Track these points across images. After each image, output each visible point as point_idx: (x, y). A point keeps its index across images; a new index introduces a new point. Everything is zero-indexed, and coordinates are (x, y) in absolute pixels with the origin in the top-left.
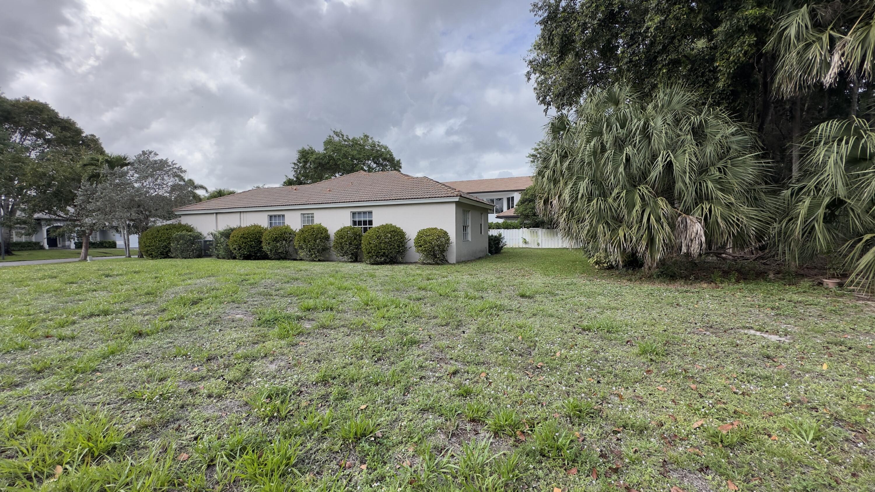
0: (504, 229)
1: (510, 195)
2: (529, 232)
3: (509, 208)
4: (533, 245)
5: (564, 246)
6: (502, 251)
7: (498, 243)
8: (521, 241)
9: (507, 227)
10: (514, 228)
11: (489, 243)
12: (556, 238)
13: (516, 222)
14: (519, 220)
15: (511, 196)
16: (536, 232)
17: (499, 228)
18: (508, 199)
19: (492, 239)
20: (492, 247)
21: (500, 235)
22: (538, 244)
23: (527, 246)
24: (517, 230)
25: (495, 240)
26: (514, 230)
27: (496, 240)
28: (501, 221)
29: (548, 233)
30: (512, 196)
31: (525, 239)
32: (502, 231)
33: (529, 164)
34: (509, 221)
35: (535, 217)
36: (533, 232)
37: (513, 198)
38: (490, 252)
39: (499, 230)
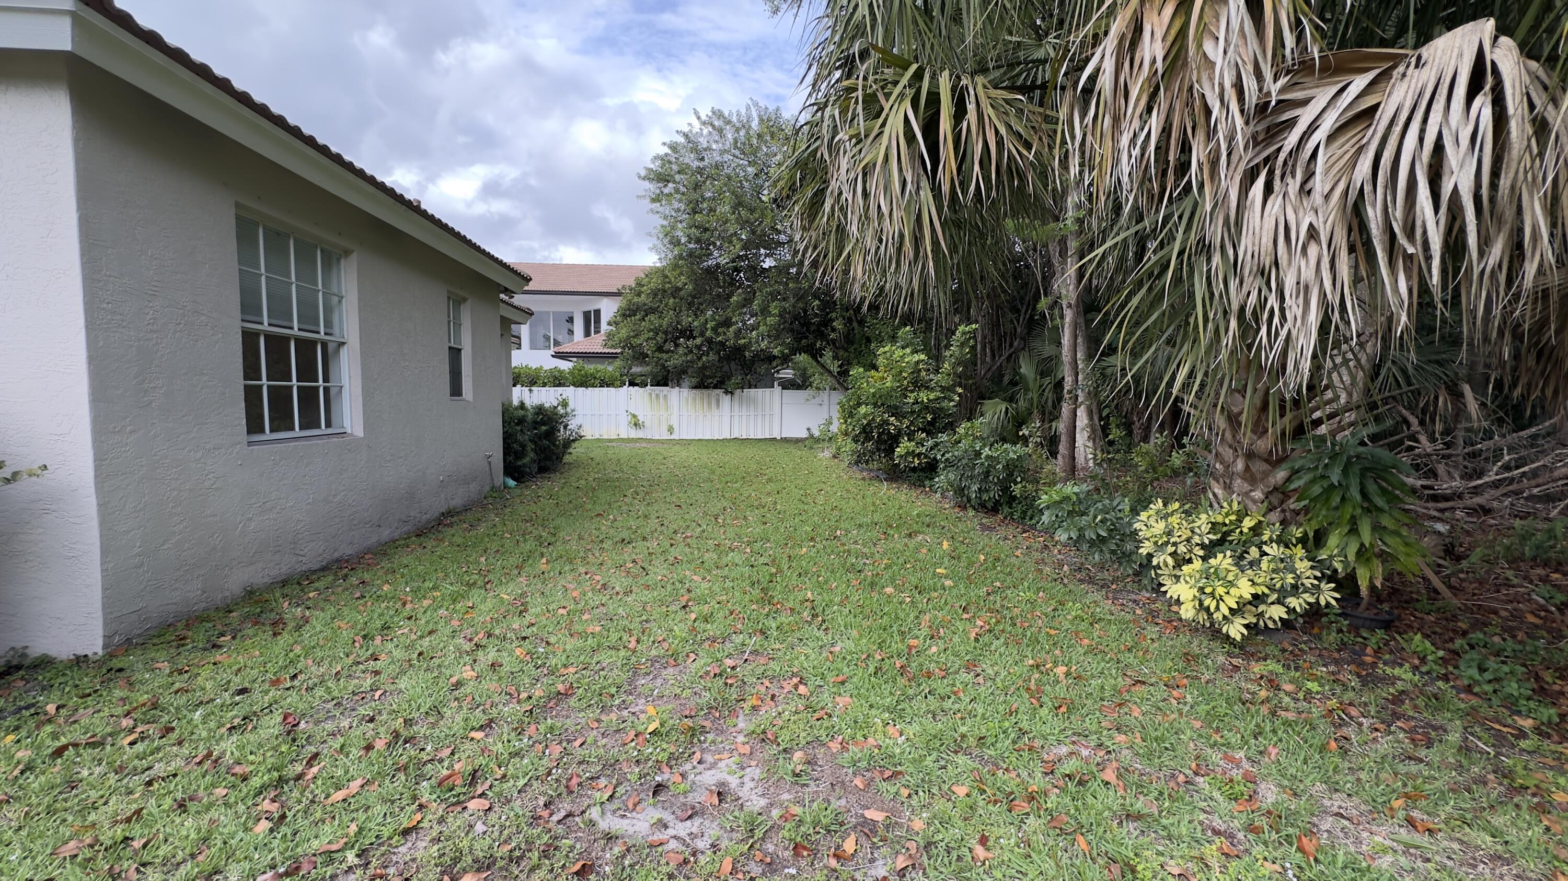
0: (575, 385)
1: (592, 304)
2: (647, 398)
3: (587, 334)
4: (656, 432)
5: (736, 435)
6: (567, 458)
7: (551, 434)
8: (625, 420)
9: (583, 381)
10: (604, 383)
11: (508, 439)
12: (715, 412)
13: (610, 368)
14: (618, 363)
15: (592, 307)
16: (665, 396)
17: (559, 385)
18: (587, 315)
19: (521, 421)
20: (520, 455)
21: (565, 404)
22: (671, 430)
23: (640, 434)
24: (612, 389)
25: (536, 424)
26: (605, 389)
27: (543, 423)
28: (565, 366)
29: (695, 399)
30: (596, 307)
31: (634, 416)
32: (569, 392)
33: (647, 204)
34: (590, 367)
35: (665, 356)
36: (657, 396)
37: (598, 313)
38: (511, 470)
39: (560, 389)
